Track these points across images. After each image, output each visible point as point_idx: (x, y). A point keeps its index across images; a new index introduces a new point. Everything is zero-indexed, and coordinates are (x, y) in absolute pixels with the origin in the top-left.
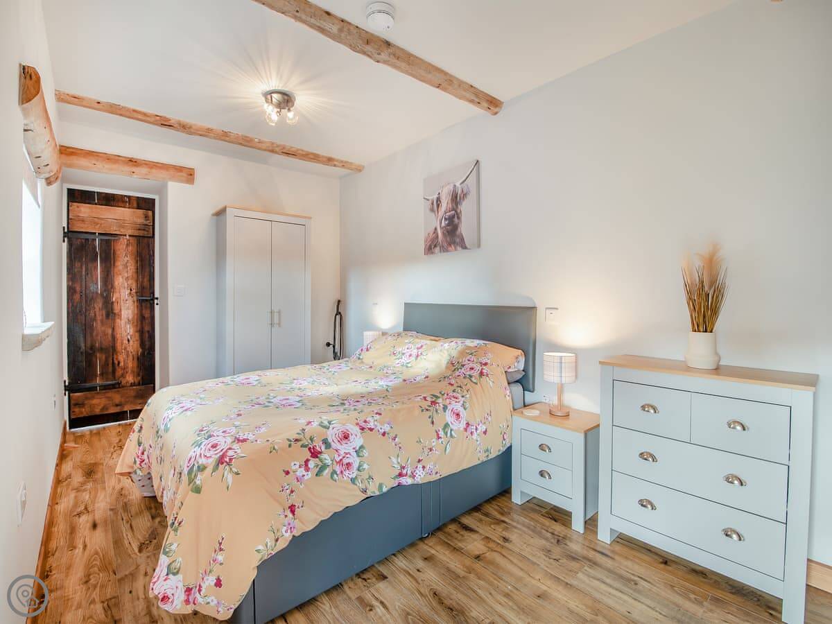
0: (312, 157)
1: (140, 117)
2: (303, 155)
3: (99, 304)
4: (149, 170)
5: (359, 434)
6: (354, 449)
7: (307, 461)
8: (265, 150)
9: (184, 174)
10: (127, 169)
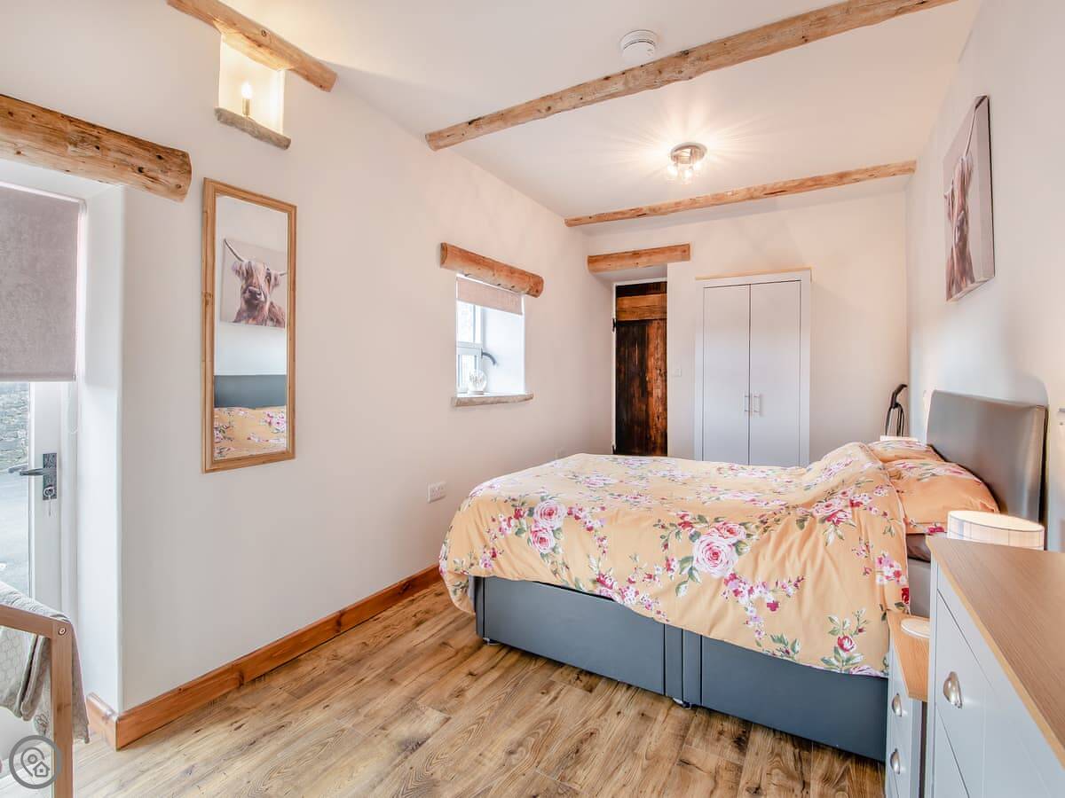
0: (810, 183)
1: (619, 216)
2: (796, 187)
3: (637, 383)
4: (648, 258)
5: (563, 518)
6: (551, 527)
7: (510, 518)
8: (744, 200)
9: (679, 253)
10: (631, 262)
